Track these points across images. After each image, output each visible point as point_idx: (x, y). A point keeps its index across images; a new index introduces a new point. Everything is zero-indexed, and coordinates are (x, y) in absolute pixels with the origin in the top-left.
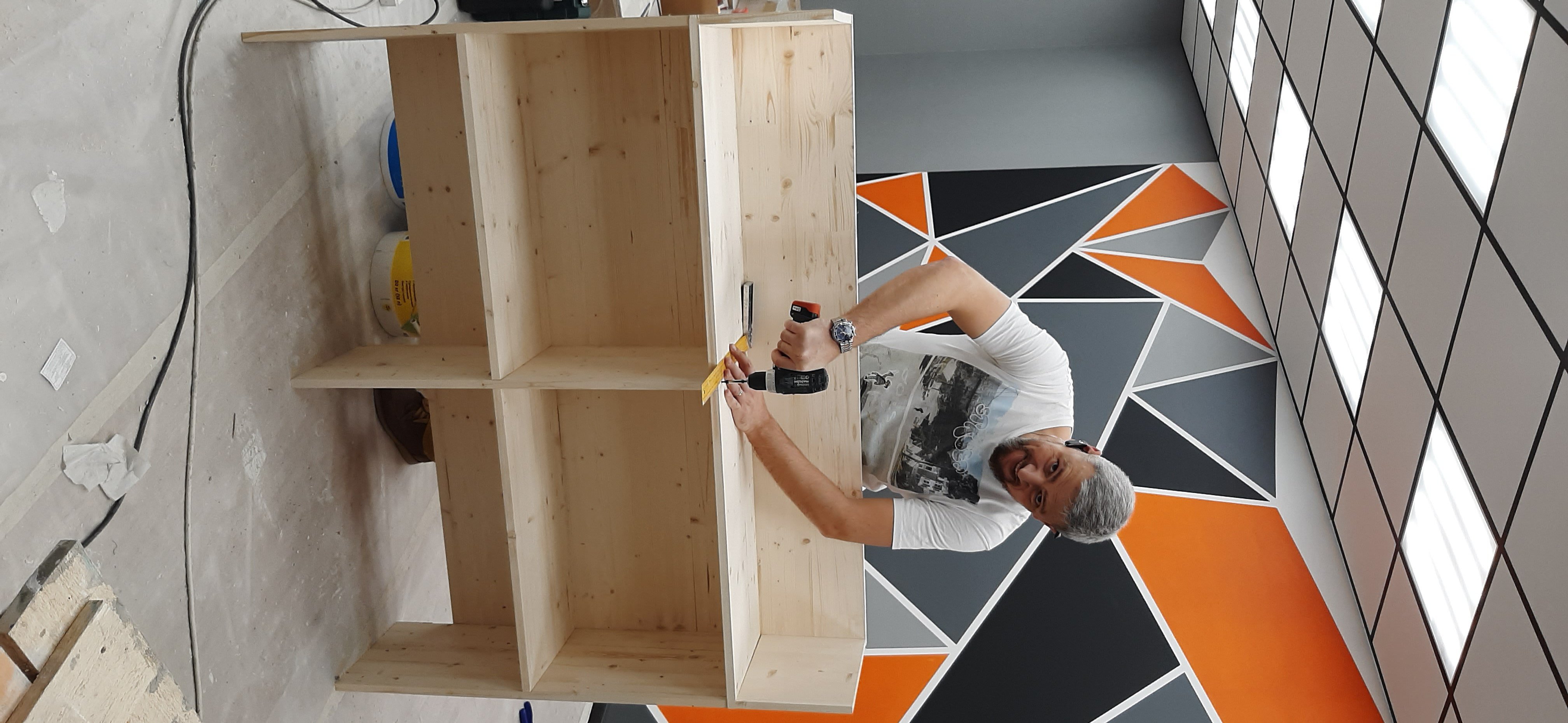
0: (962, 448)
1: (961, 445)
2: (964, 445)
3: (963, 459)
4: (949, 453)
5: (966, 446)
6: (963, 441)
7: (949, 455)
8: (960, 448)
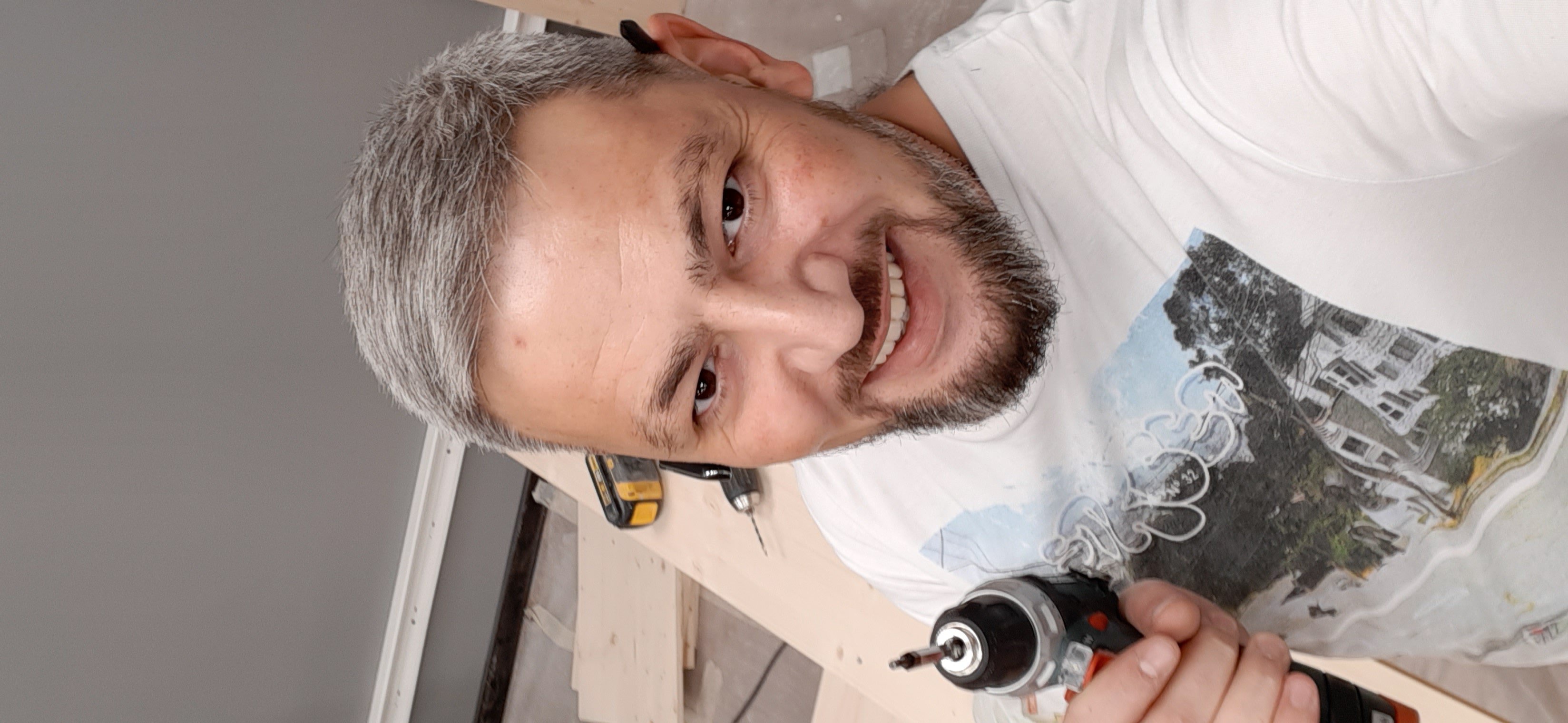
0: (1180, 461)
1: (1181, 470)
2: (1170, 467)
3: (1189, 417)
4: (1246, 455)
5: (1162, 457)
6: (1169, 482)
7: (1249, 445)
8: (1193, 464)
